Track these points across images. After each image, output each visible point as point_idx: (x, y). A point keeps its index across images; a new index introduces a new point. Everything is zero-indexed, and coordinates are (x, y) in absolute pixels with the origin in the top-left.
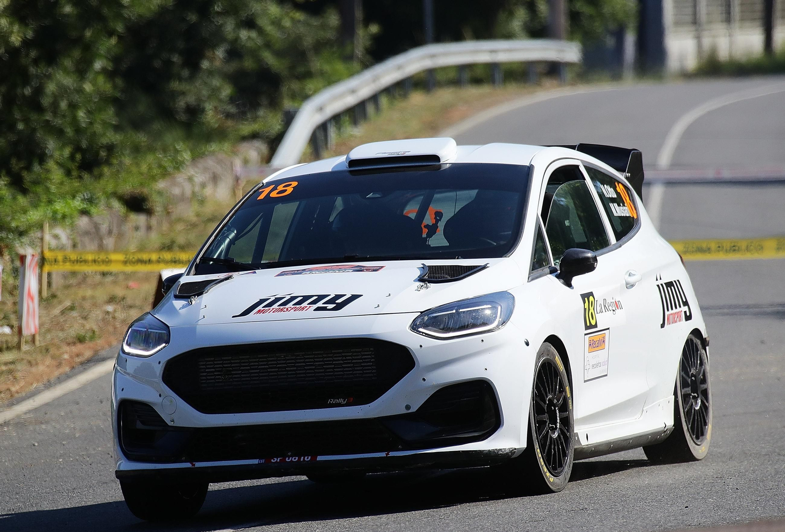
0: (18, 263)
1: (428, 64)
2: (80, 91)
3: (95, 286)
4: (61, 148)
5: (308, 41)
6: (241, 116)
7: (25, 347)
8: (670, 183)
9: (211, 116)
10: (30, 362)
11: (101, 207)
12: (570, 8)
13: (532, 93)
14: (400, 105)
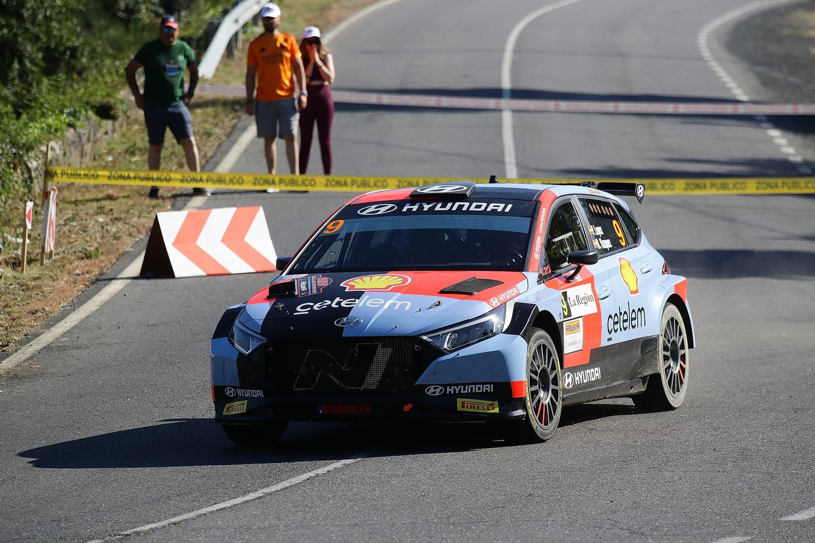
11: (82, 118)
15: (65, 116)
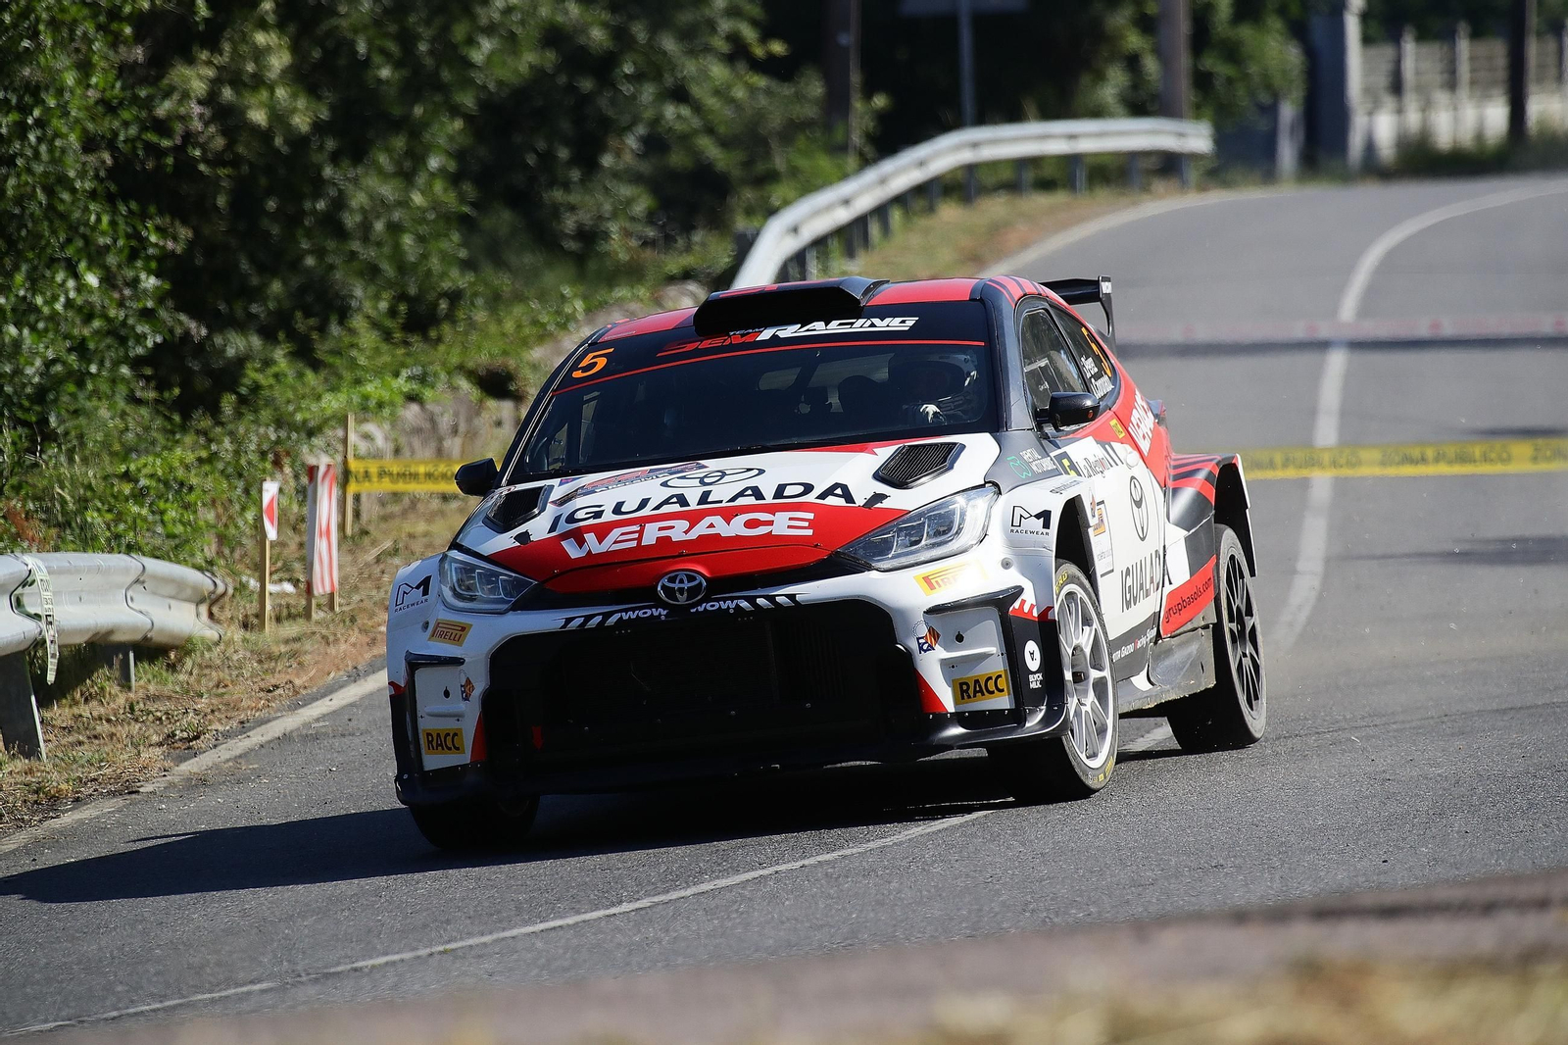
0: (305, 480)
1: (967, 156)
2: (404, 203)
3: (431, 518)
4: (377, 297)
5: (776, 121)
6: (668, 240)
7: (317, 615)
8: (1357, 345)
9: (618, 245)
10: (324, 637)
11: (440, 386)
12: (1195, 66)
13: (1134, 204)
14: (923, 222)
15: (401, 381)
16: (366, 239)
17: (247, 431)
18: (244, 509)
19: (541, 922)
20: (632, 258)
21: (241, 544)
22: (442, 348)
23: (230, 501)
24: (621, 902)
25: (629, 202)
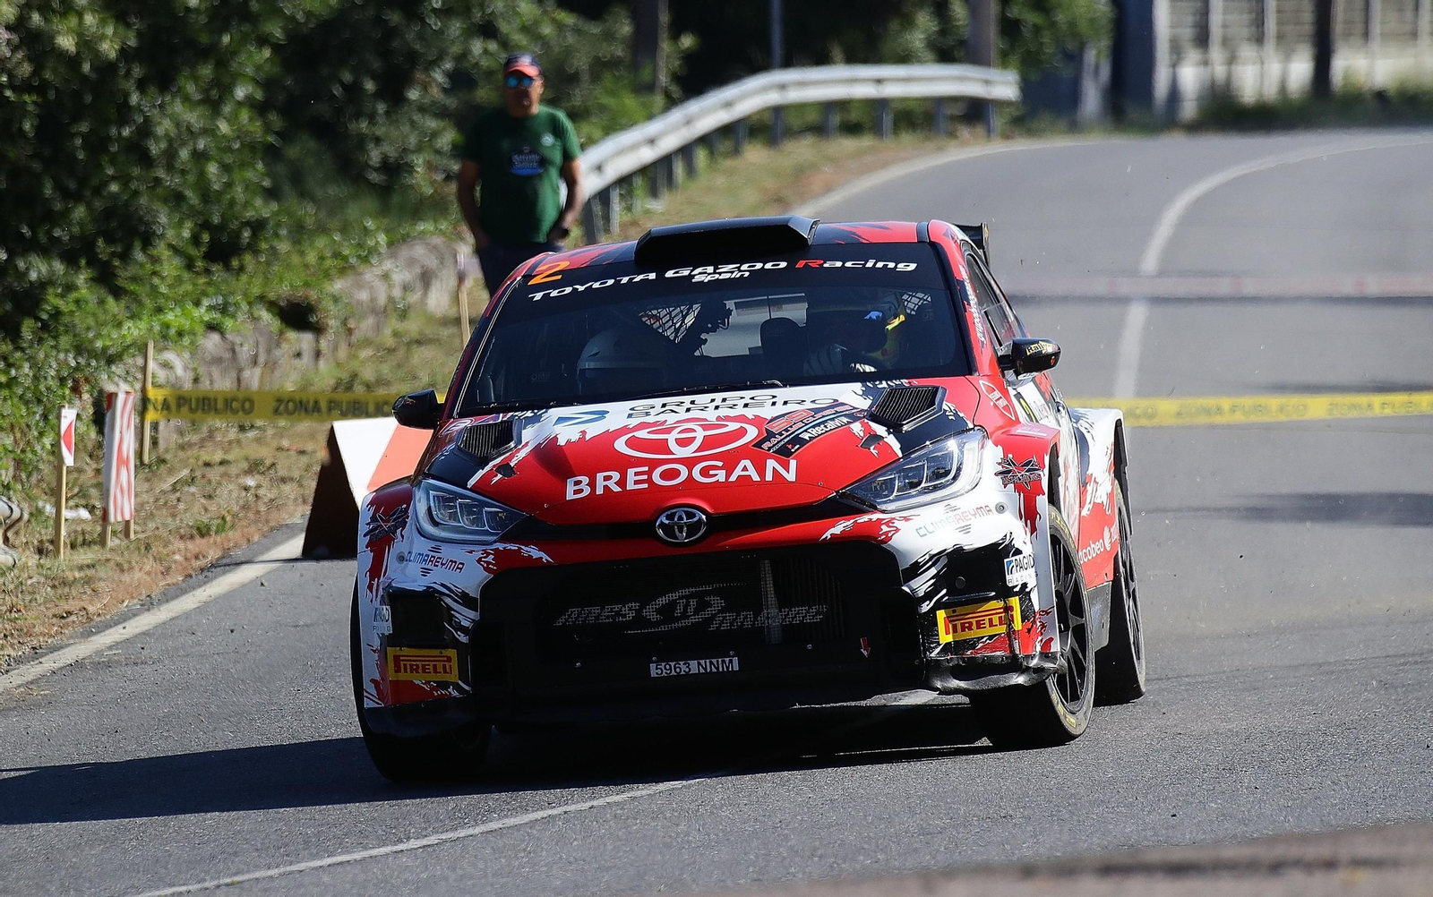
1: (774, 98)
2: (210, 132)
4: (180, 224)
5: (581, 59)
7: (112, 542)
8: (1157, 300)
9: (422, 178)
10: (119, 565)
11: (241, 317)
12: (1003, 12)
13: (940, 149)
14: (728, 163)
16: (170, 167)
17: (46, 356)
18: (41, 434)
19: (328, 856)
20: (435, 191)
21: (37, 468)
22: (244, 278)
23: (28, 426)
24: (408, 839)
25: (435, 135)
